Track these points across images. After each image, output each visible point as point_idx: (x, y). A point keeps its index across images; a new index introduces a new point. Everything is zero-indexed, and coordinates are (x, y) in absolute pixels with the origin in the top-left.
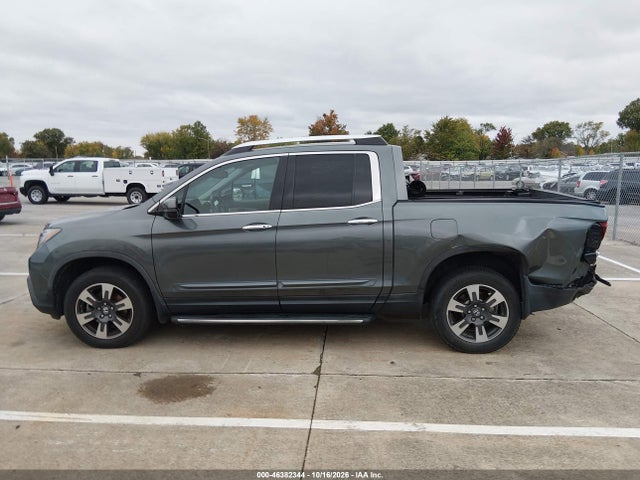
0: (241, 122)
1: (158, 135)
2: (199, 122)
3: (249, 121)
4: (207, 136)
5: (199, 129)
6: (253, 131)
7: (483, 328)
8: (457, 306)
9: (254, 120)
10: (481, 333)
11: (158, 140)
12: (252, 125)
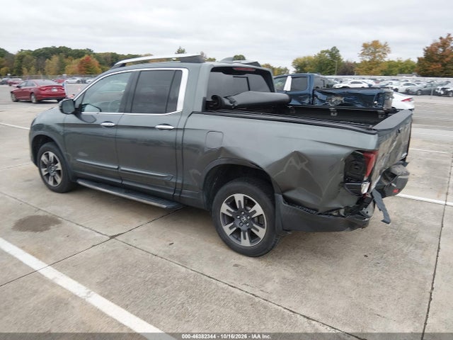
0: (365, 46)
1: (304, 57)
2: (335, 47)
3: (371, 45)
4: (339, 59)
5: (334, 53)
6: (374, 53)
7: (247, 234)
8: (228, 210)
9: (376, 44)
10: (245, 238)
11: (304, 62)
12: (373, 48)
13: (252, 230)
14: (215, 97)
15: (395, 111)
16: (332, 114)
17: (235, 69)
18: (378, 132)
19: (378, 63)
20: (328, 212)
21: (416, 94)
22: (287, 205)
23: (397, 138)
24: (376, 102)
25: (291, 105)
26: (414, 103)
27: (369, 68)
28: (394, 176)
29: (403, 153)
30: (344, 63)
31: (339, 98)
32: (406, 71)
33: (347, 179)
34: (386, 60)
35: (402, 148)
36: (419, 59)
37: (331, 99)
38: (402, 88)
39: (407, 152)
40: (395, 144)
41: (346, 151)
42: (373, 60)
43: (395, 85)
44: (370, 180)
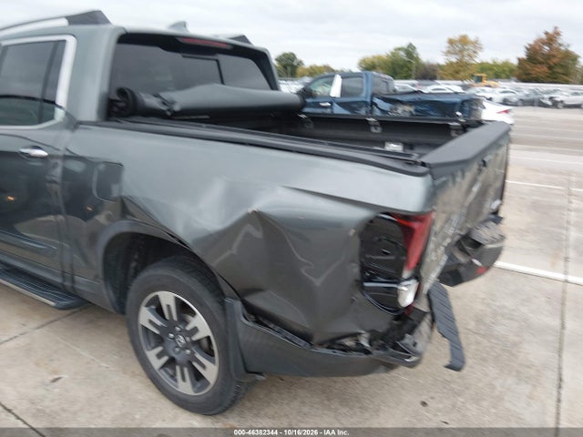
0: (451, 42)
1: (374, 57)
2: (411, 44)
3: (458, 41)
4: (417, 59)
5: (410, 51)
6: (461, 51)
7: (186, 370)
8: (151, 322)
9: (464, 40)
10: (184, 379)
11: (373, 62)
12: (461, 45)
13: (195, 364)
14: (122, 92)
15: (480, 123)
16: (373, 130)
17: (180, 40)
18: (431, 170)
19: (467, 64)
20: (333, 343)
21: (515, 105)
22: (251, 324)
23: (481, 178)
24: (459, 113)
25: (304, 113)
26: (514, 117)
27: (455, 71)
28: (477, 245)
29: (495, 200)
30: (423, 65)
31: (407, 108)
32: (503, 75)
33: (368, 273)
34: (478, 60)
35: (492, 192)
36: (519, 59)
37: (396, 109)
38: (498, 96)
39: (501, 198)
40: (475, 189)
41: (362, 214)
42: (461, 61)
43: (488, 93)
44: (417, 276)
